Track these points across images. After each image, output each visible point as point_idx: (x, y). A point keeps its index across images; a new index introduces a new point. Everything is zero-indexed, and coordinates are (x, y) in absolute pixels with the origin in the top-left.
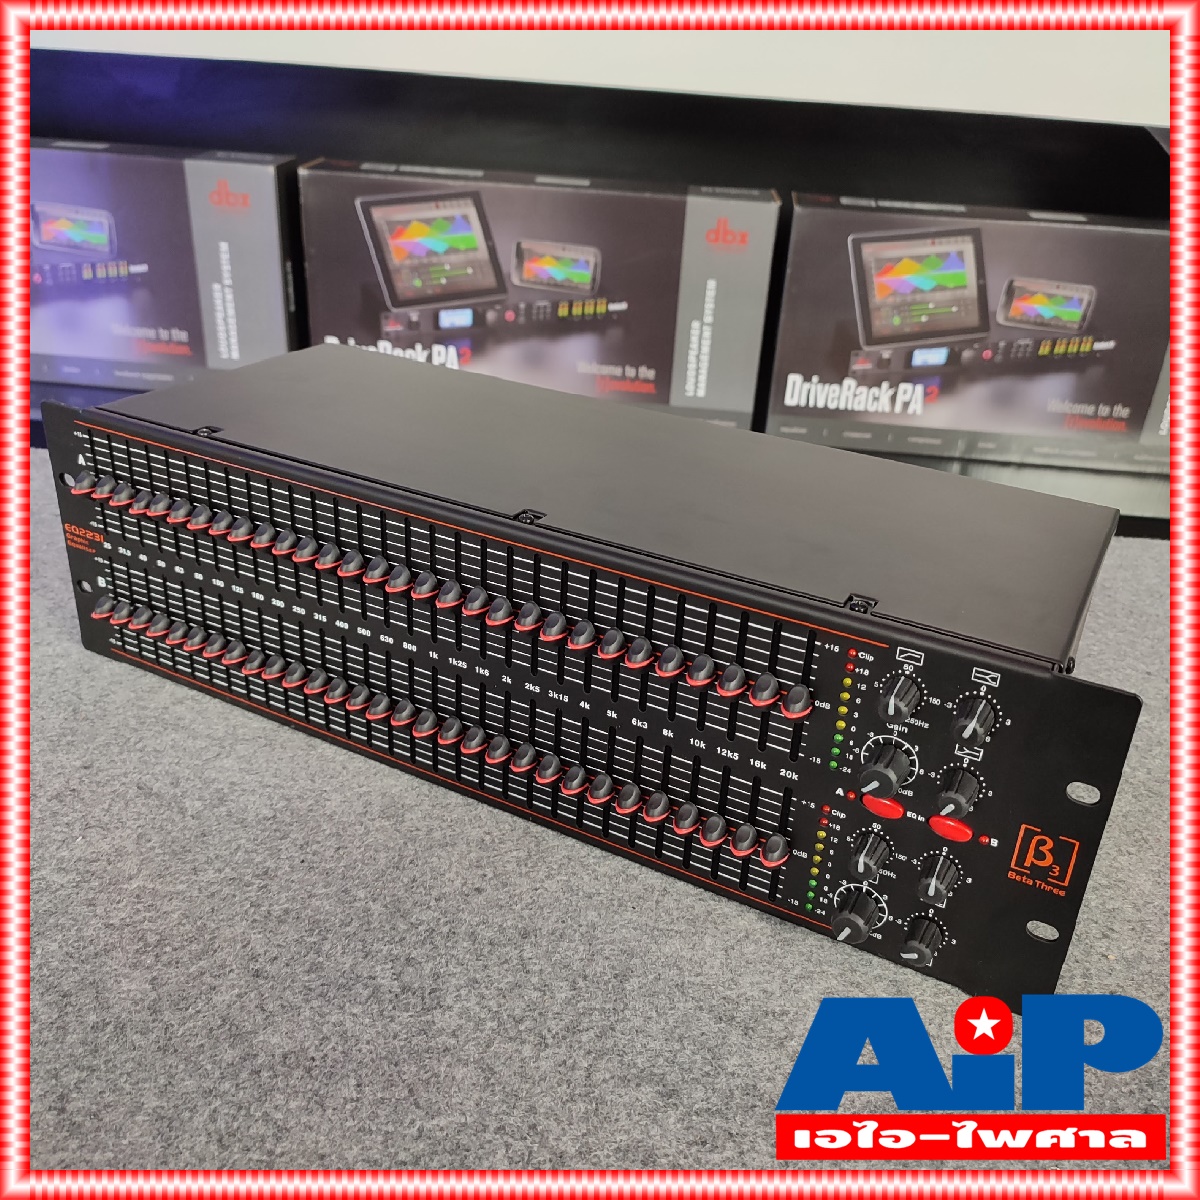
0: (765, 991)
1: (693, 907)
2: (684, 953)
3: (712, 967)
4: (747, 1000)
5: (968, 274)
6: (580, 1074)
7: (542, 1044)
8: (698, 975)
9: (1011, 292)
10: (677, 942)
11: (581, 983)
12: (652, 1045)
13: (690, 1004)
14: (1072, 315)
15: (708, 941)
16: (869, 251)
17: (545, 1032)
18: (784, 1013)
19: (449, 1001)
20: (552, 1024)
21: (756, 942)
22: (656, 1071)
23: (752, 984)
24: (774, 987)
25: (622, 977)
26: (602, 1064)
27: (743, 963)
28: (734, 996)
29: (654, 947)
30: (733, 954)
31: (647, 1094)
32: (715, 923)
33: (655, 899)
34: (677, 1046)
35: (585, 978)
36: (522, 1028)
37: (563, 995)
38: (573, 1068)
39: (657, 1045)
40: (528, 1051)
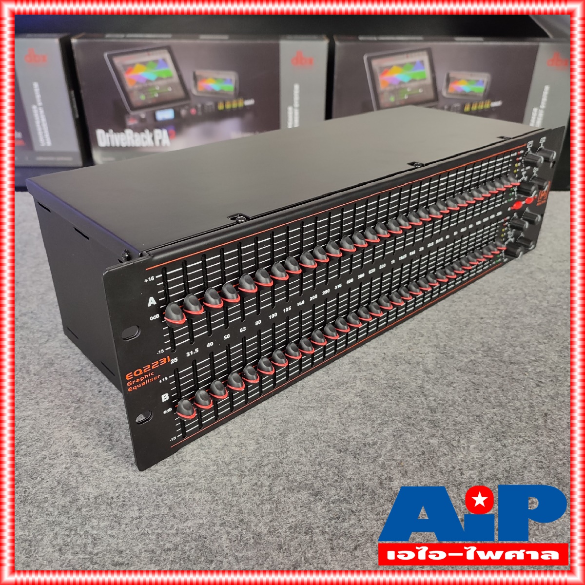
0: (363, 434)
1: (319, 394)
2: (316, 418)
3: (333, 424)
4: (354, 439)
5: (426, 72)
6: (265, 489)
7: (242, 475)
8: (325, 429)
9: (448, 80)
10: (312, 413)
11: (262, 440)
12: (304, 469)
13: (323, 445)
14: (480, 89)
15: (329, 410)
16: (376, 63)
17: (243, 469)
18: (375, 444)
19: (188, 458)
20: (248, 464)
21: (355, 408)
22: (308, 483)
23: (355, 430)
24: (368, 430)
25: (283, 435)
26: (277, 482)
27: (349, 420)
28: (346, 438)
29: (300, 417)
30: (344, 416)
31: (304, 495)
32: (332, 400)
33: (298, 391)
34: (318, 468)
35: (264, 437)
36: (231, 468)
37: (252, 448)
38: (262, 486)
39: (307, 469)
40: (235, 480)
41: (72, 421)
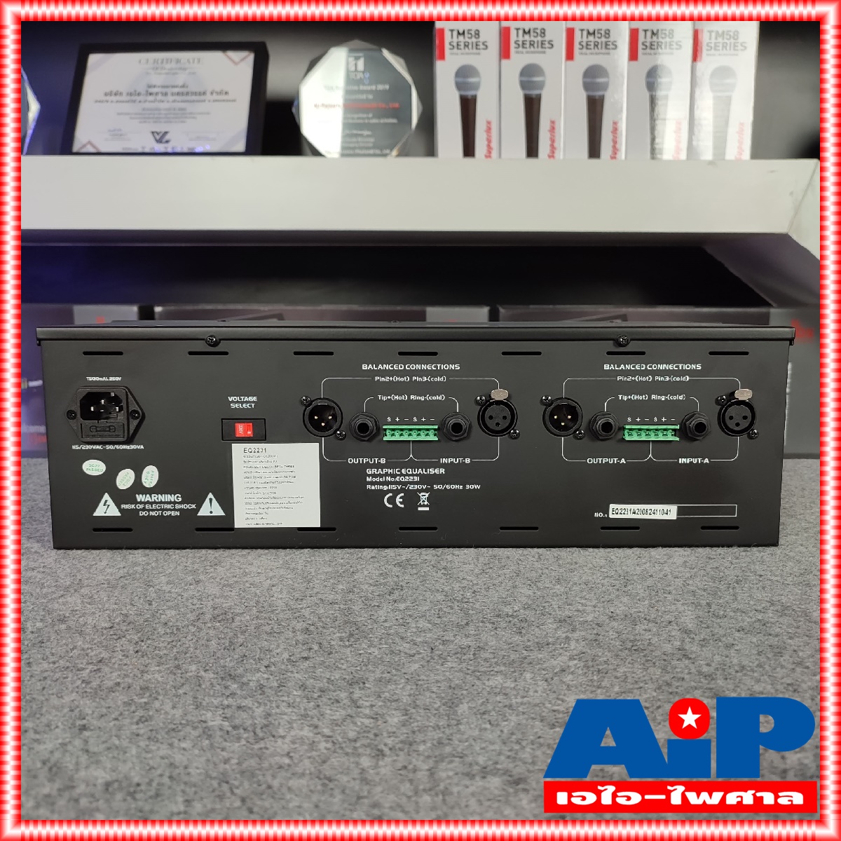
3: (536, 691)
6: (422, 775)
8: (523, 697)
10: (499, 678)
12: (492, 747)
19: (281, 732)
20: (390, 741)
22: (499, 766)
25: (452, 704)
26: (443, 765)
34: (517, 747)
36: (358, 745)
38: (415, 771)
39: (497, 747)
40: (366, 762)
41: (84, 685)
